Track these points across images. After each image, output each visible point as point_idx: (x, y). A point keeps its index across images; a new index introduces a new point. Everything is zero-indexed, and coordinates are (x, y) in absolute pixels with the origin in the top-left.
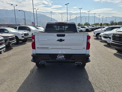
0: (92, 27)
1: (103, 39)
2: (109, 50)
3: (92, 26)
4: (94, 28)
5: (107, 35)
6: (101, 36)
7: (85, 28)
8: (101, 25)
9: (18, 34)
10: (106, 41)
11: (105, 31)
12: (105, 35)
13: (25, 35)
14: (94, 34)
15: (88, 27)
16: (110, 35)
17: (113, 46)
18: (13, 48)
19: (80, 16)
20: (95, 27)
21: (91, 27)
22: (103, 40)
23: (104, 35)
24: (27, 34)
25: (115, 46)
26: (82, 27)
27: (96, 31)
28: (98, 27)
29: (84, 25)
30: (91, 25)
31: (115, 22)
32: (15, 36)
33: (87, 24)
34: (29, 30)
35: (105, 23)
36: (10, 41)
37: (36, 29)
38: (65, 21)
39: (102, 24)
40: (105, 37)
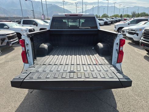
0: (112, 20)
1: (128, 35)
2: (136, 51)
3: (112, 18)
4: (113, 21)
5: (134, 30)
6: (124, 32)
7: (103, 20)
8: (121, 16)
9: (21, 30)
10: (132, 38)
11: (129, 24)
12: (131, 30)
13: (30, 31)
14: (114, 28)
15: (107, 19)
16: (137, 30)
17: (144, 46)
18: (14, 49)
19: (97, 6)
20: (115, 19)
21: (110, 20)
22: (127, 37)
23: (129, 30)
24: (32, 30)
25: (146, 46)
26: (100, 20)
27: (117, 25)
28: (118, 19)
29: (101, 17)
30: (110, 17)
31: (137, 13)
32: (16, 33)
33: (105, 16)
34: (36, 24)
35: (126, 14)
36: (9, 40)
37: (44, 23)
38: (80, 12)
39: (123, 15)
40: (130, 33)
